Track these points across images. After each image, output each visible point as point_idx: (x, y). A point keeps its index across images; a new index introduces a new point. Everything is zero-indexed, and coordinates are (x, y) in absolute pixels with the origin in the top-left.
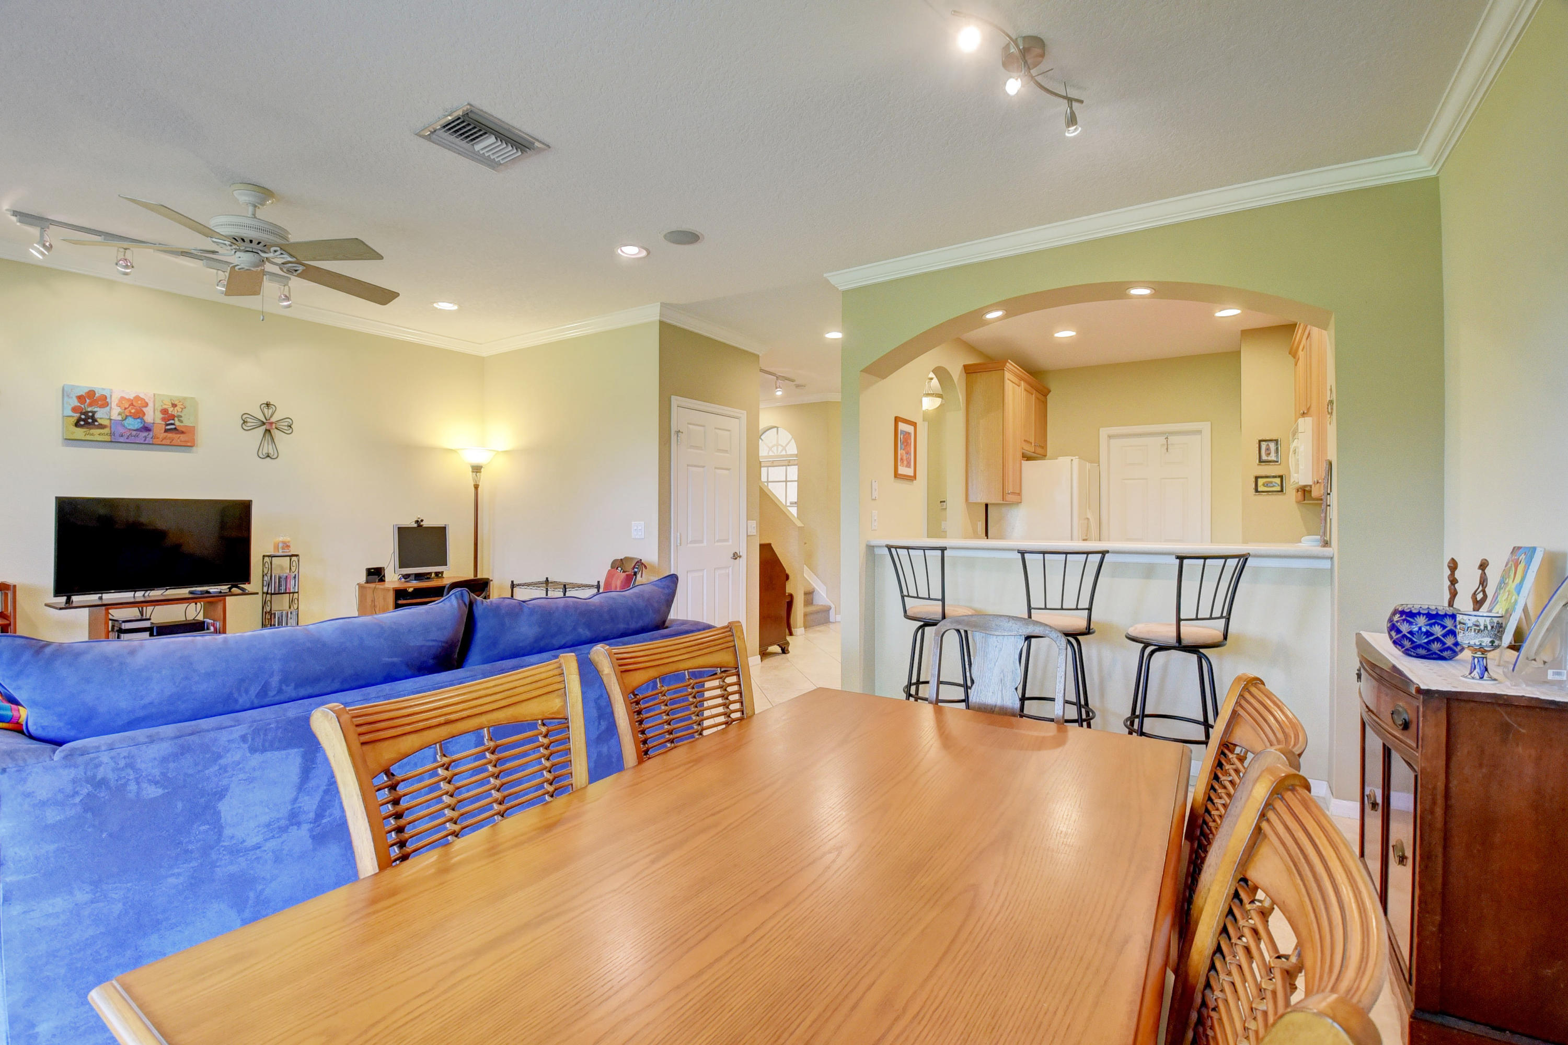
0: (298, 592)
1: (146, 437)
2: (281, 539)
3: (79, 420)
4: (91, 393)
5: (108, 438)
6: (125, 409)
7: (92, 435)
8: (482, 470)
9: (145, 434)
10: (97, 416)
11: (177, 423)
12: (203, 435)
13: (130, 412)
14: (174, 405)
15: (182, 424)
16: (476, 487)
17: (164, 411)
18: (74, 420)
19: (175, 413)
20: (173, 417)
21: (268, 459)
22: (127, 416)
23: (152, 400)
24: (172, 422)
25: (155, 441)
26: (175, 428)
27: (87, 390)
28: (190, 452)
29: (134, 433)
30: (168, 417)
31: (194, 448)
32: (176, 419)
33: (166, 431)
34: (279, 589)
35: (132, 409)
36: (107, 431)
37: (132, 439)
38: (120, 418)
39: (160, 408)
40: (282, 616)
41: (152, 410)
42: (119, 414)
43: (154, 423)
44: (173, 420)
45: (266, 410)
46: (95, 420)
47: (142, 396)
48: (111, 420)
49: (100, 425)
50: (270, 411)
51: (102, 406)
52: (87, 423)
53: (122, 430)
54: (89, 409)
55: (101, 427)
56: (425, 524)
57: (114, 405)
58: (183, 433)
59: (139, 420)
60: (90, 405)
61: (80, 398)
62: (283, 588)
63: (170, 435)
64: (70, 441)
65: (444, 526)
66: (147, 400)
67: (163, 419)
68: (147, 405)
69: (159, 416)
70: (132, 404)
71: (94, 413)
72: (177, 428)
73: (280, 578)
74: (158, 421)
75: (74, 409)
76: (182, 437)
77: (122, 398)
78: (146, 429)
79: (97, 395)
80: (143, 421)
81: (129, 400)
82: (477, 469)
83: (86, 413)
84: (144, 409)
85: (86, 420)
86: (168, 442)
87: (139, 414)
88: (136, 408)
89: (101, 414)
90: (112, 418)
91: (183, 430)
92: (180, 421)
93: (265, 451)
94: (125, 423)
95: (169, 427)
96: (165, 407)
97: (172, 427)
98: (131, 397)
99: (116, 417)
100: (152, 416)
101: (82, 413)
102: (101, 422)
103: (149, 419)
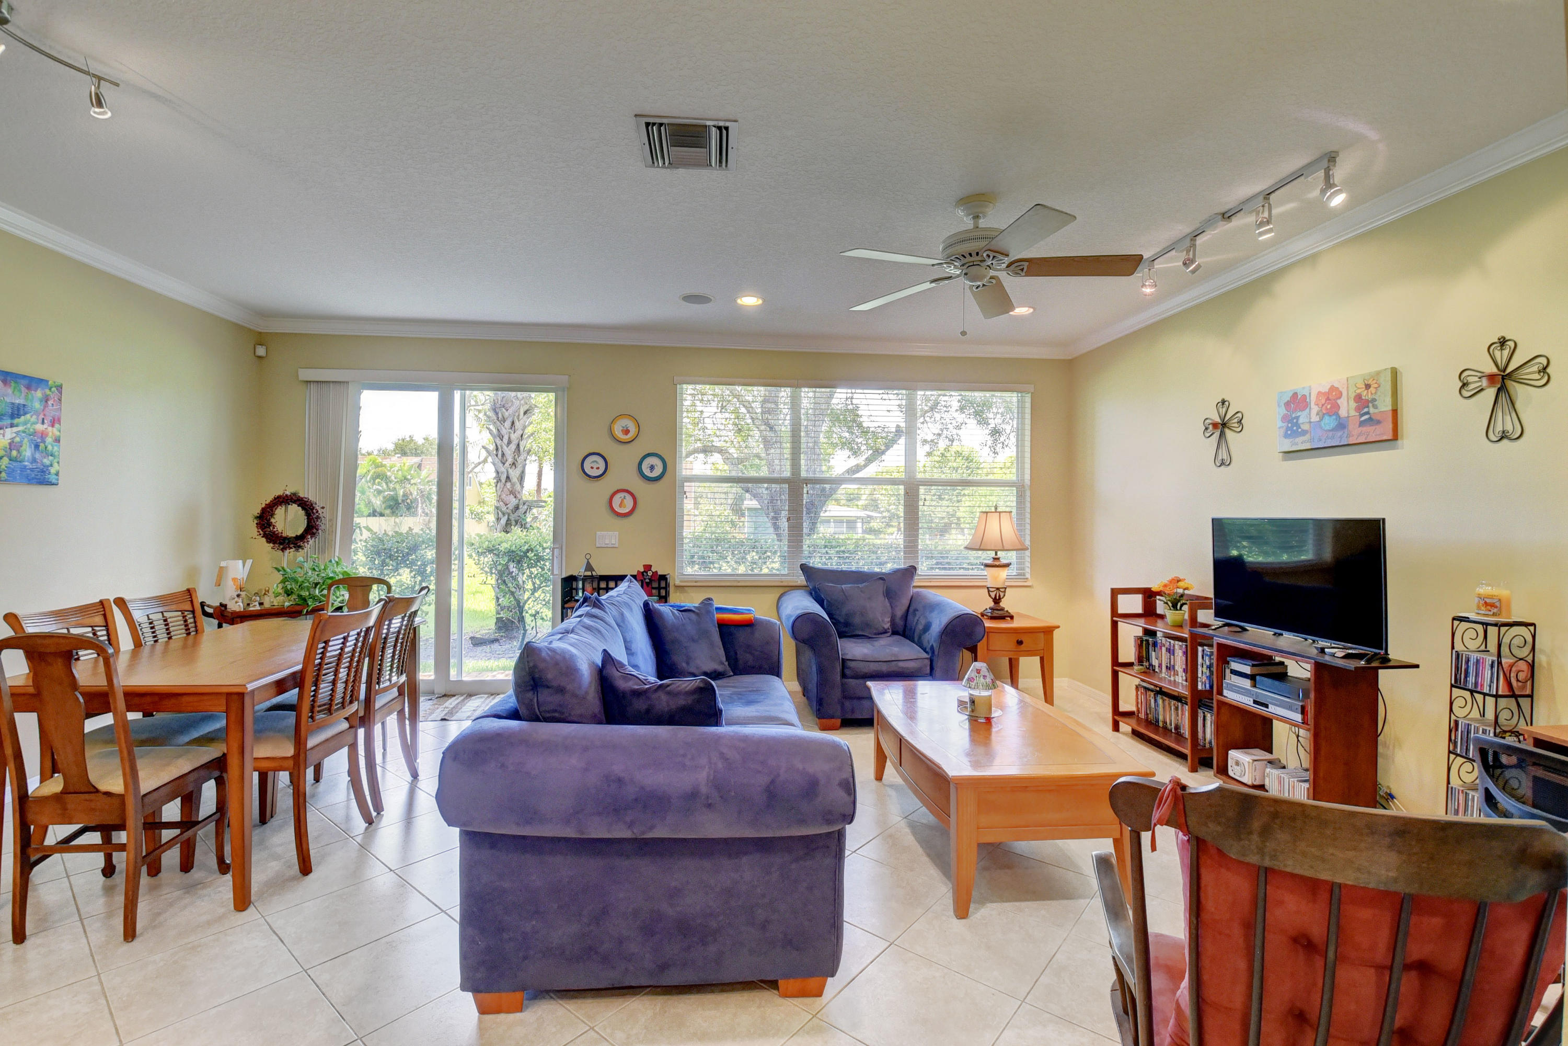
1: (1341, 437)
3: (1287, 429)
4: (1295, 395)
5: (1308, 446)
6: (1323, 405)
7: (1297, 444)
9: (1339, 434)
10: (1300, 421)
11: (1372, 410)
13: (1327, 409)
14: (1368, 387)
15: (1376, 411)
17: (1358, 398)
18: (1284, 430)
19: (1370, 397)
20: (1367, 403)
21: (1505, 441)
22: (1324, 414)
23: (1346, 388)
24: (1366, 410)
25: (1350, 441)
26: (1370, 419)
27: (1291, 394)
28: (1394, 448)
29: (1330, 434)
30: (1362, 404)
31: (1399, 442)
32: (1370, 405)
33: (1362, 424)
35: (1328, 404)
36: (1307, 437)
37: (1328, 443)
38: (1318, 419)
39: (1354, 394)
41: (1346, 399)
42: (1317, 414)
43: (1348, 417)
44: (1368, 407)
45: (1498, 354)
46: (1298, 427)
47: (1336, 385)
48: (1310, 422)
49: (1302, 431)
50: (1506, 353)
51: (1303, 409)
52: (1293, 432)
53: (1319, 434)
54: (1294, 416)
55: (1304, 433)
57: (1313, 405)
58: (1377, 422)
59: (1334, 417)
60: (1295, 410)
61: (1287, 404)
63: (1364, 429)
64: (1283, 455)
66: (1341, 389)
67: (1358, 409)
68: (1340, 395)
69: (1353, 405)
70: (1328, 399)
71: (1297, 418)
72: (1373, 417)
74: (1353, 413)
75: (1283, 418)
76: (1379, 429)
77: (1319, 393)
78: (1341, 426)
79: (1299, 397)
80: (1338, 416)
81: (1324, 394)
83: (1292, 421)
84: (1339, 401)
85: (1291, 429)
86: (1362, 439)
87: (1334, 410)
88: (1331, 401)
89: (1303, 417)
90: (1312, 420)
91: (1378, 418)
92: (1375, 407)
93: (1499, 428)
94: (1322, 423)
95: (1363, 418)
96: (1359, 391)
97: (1366, 417)
98: (1326, 389)
99: (1315, 418)
100: (1347, 408)
101: (1289, 422)
102: (1306, 427)
103: (1343, 412)
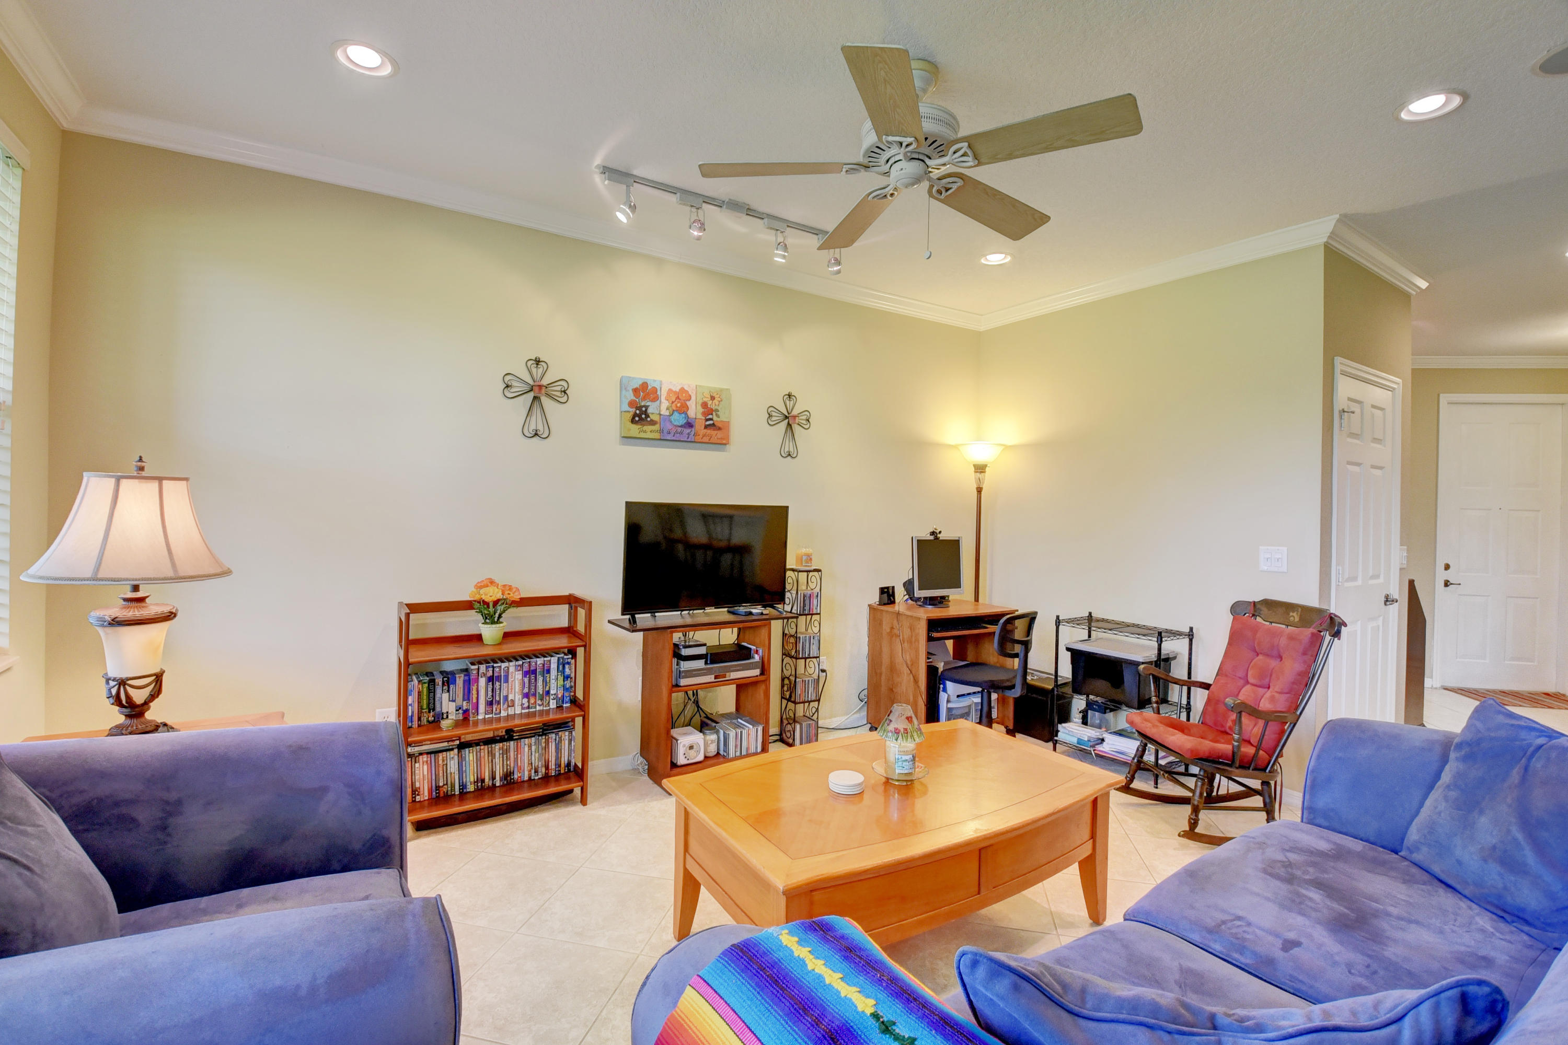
0: (819, 614)
1: (689, 434)
2: (804, 551)
3: (635, 415)
4: (645, 385)
5: (657, 436)
6: (673, 402)
7: (645, 432)
8: (987, 469)
9: (688, 431)
10: (650, 411)
11: (715, 418)
12: (736, 433)
13: (677, 407)
14: (713, 398)
15: (718, 419)
16: (979, 490)
17: (704, 405)
18: (630, 416)
19: (714, 407)
20: (711, 412)
21: (789, 458)
22: (674, 411)
23: (694, 393)
24: (710, 417)
25: (698, 439)
26: (713, 424)
27: (641, 383)
28: (724, 451)
29: (679, 429)
30: (708, 411)
31: (728, 447)
32: (714, 413)
33: (706, 427)
34: (804, 610)
35: (678, 402)
36: (657, 427)
37: (677, 437)
38: (668, 413)
39: (701, 402)
40: (806, 640)
41: (694, 403)
42: (667, 409)
43: (696, 418)
44: (712, 414)
45: (788, 403)
46: (647, 416)
47: (686, 388)
48: (660, 415)
49: (652, 420)
50: (792, 403)
51: (654, 400)
52: (641, 419)
53: (669, 426)
54: (643, 404)
55: (653, 423)
56: (942, 537)
57: (663, 399)
58: (720, 429)
59: (683, 415)
60: (644, 399)
61: (636, 391)
62: (807, 608)
63: (709, 431)
64: (627, 439)
65: (957, 539)
66: (690, 393)
67: (704, 414)
68: (690, 398)
69: (700, 410)
70: (678, 398)
71: (647, 407)
72: (715, 424)
73: (804, 596)
74: (700, 416)
75: (631, 404)
76: (720, 434)
77: (670, 391)
78: (689, 425)
79: (649, 387)
80: (687, 417)
81: (675, 392)
82: (980, 469)
83: (639, 408)
84: (688, 403)
85: (640, 416)
86: (706, 439)
87: (683, 409)
88: (680, 400)
89: (652, 409)
90: (662, 413)
91: (720, 426)
92: (718, 416)
93: (786, 449)
94: (672, 418)
95: (708, 423)
96: (705, 400)
97: (711, 422)
98: (677, 389)
99: (664, 412)
100: (695, 411)
101: (637, 408)
102: (653, 417)
103: (692, 413)
